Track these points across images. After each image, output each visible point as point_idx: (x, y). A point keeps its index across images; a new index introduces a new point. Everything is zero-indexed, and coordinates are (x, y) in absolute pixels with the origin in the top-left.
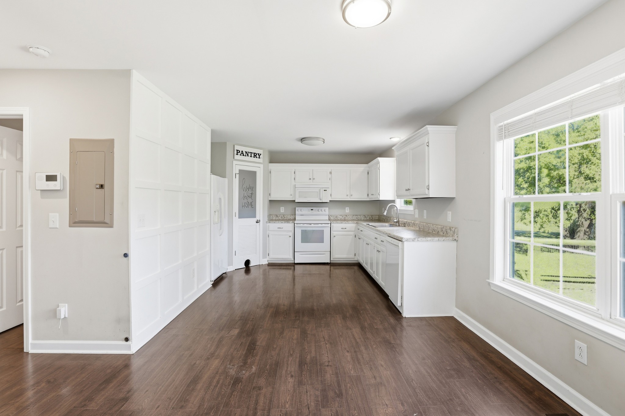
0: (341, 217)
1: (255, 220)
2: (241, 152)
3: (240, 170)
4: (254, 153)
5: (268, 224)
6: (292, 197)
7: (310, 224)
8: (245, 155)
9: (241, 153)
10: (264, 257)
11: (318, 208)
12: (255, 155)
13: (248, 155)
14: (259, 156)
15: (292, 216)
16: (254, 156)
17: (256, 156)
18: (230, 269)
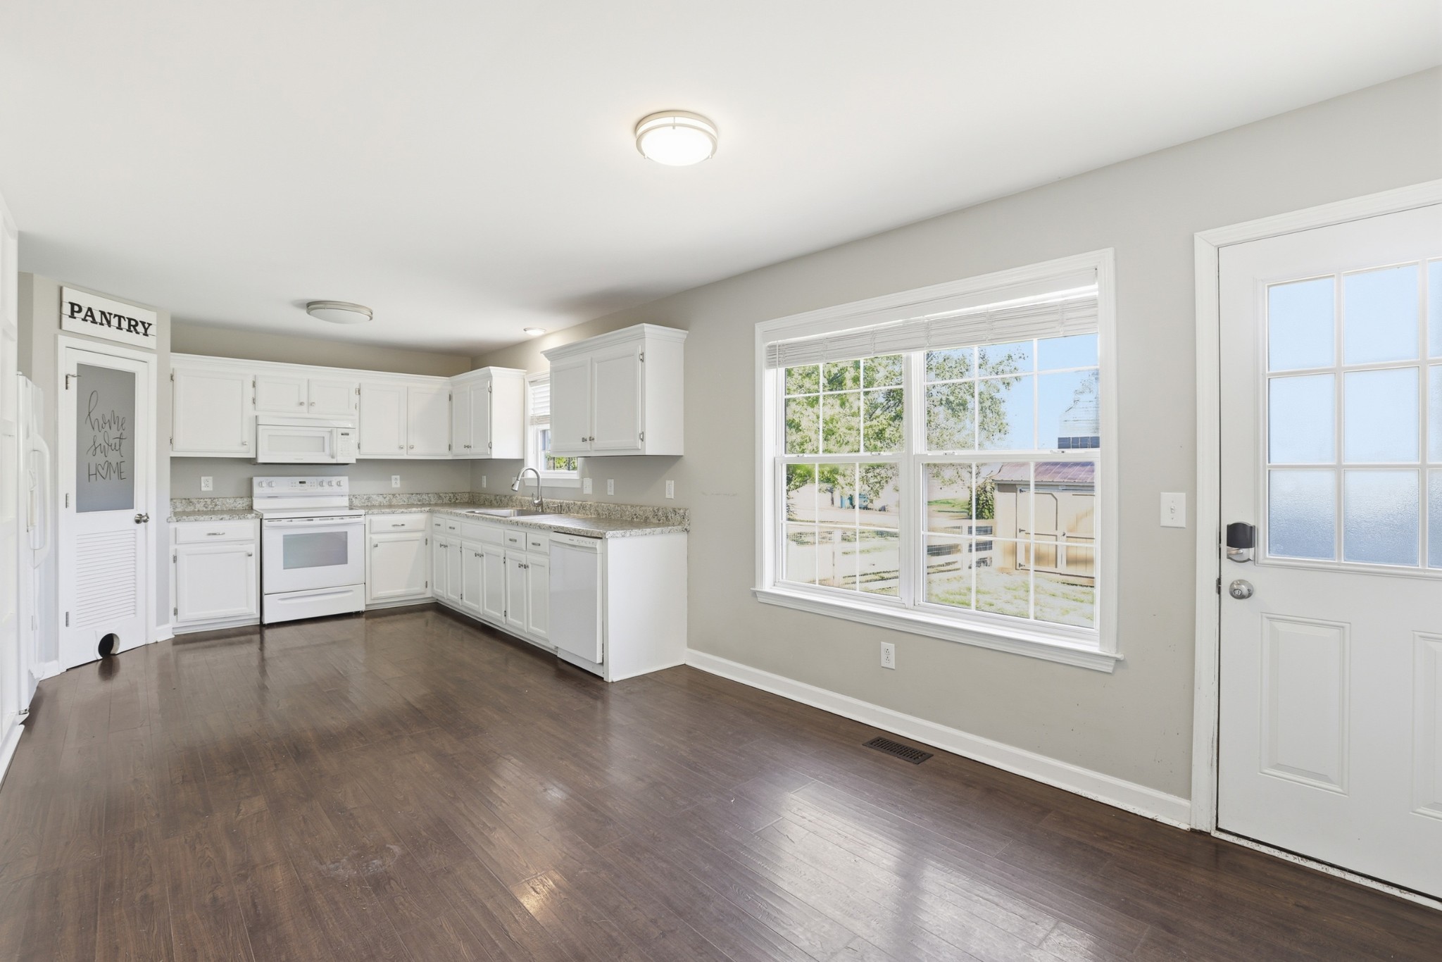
0: (380, 499)
1: (131, 514)
2: (84, 310)
3: (80, 366)
4: (130, 320)
5: (173, 526)
6: (244, 448)
7: (310, 518)
8: (98, 318)
9: (86, 315)
10: (162, 620)
11: (320, 479)
12: (133, 325)
13: (109, 323)
14: (146, 330)
15: (239, 501)
16: (129, 328)
17: (134, 327)
18: (53, 669)
